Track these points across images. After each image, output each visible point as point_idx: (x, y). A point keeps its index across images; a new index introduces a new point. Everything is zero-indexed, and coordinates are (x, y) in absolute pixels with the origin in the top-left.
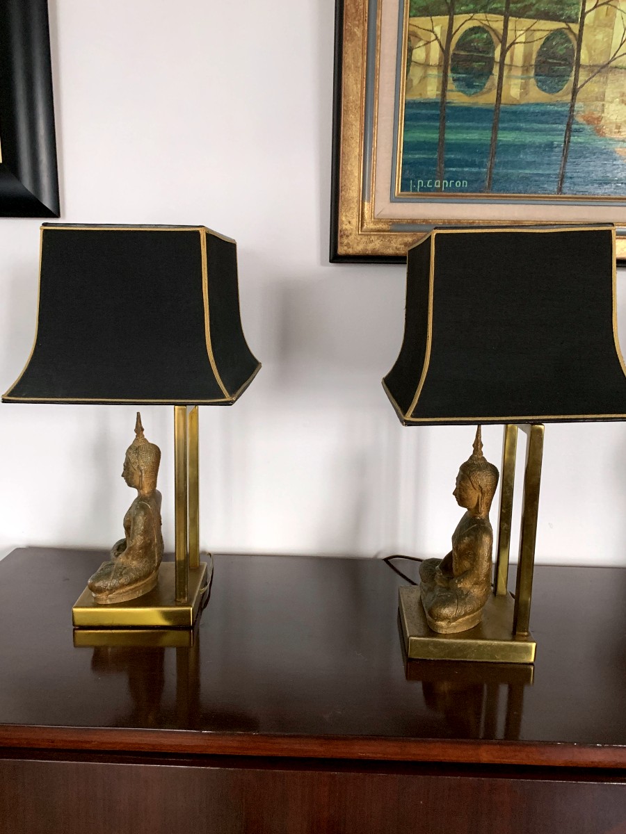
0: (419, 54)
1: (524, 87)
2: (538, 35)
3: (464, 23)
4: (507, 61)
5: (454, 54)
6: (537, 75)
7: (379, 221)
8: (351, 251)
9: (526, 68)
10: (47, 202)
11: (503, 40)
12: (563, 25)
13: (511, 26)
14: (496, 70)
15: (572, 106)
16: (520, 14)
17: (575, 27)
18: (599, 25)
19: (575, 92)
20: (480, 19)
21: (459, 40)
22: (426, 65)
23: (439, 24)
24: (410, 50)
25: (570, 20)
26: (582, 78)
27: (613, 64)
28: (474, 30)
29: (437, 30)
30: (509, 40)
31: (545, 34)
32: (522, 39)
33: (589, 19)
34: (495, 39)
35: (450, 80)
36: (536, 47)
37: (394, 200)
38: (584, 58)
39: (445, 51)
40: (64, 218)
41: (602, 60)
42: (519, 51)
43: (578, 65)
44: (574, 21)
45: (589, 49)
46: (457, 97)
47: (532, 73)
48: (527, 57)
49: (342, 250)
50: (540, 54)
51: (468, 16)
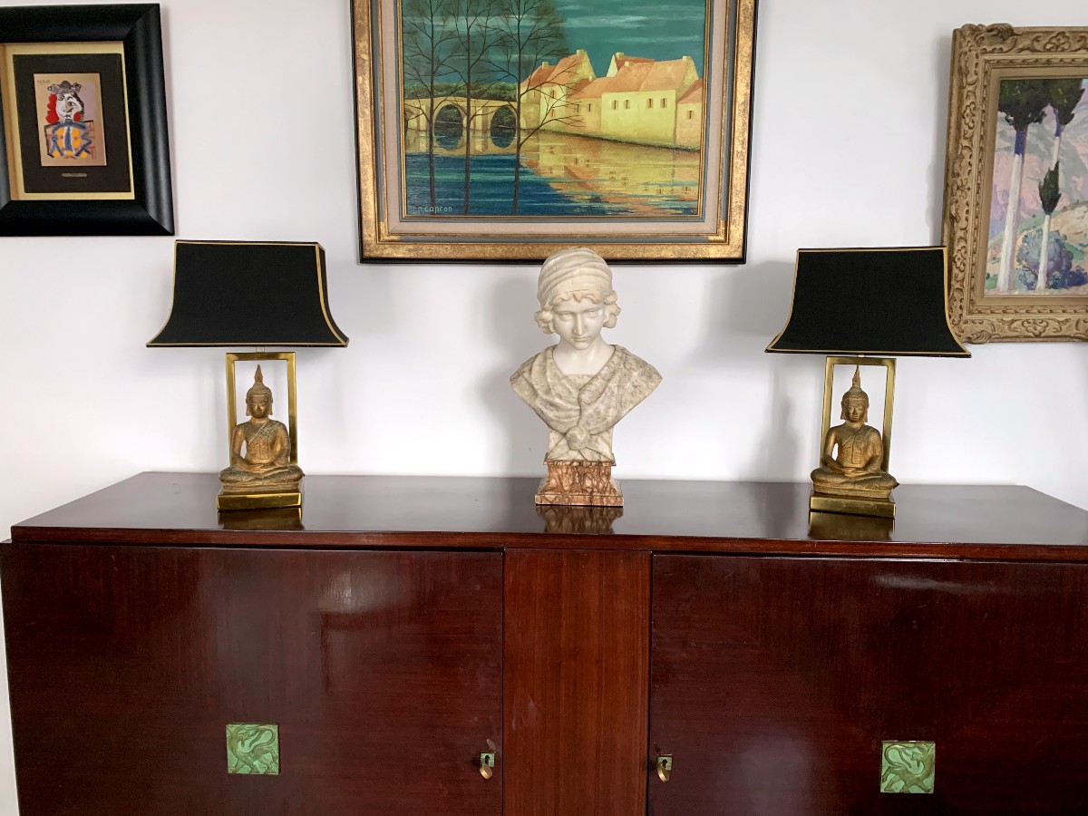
0: (413, 123)
2: (490, 110)
3: (441, 103)
4: (472, 126)
5: (436, 123)
6: (492, 135)
7: (390, 234)
8: (372, 255)
9: (484, 131)
10: (167, 226)
11: (468, 114)
12: (506, 103)
13: (472, 104)
14: (465, 133)
15: (518, 156)
16: (477, 97)
17: (515, 104)
18: (530, 103)
19: (519, 146)
20: (450, 100)
21: (440, 113)
22: (418, 130)
23: (425, 104)
24: (406, 121)
25: (510, 99)
26: (523, 138)
27: (543, 127)
28: (448, 107)
29: (423, 107)
30: (472, 113)
31: (495, 109)
32: (480, 112)
33: (523, 99)
34: (462, 113)
35: (434, 140)
36: (490, 117)
37: (402, 220)
38: (523, 124)
39: (430, 121)
40: (178, 235)
41: (534, 125)
42: (479, 120)
43: (519, 129)
44: (515, 101)
45: (526, 117)
47: (489, 134)
48: (484, 124)
49: (367, 254)
50: (492, 122)
51: (443, 98)
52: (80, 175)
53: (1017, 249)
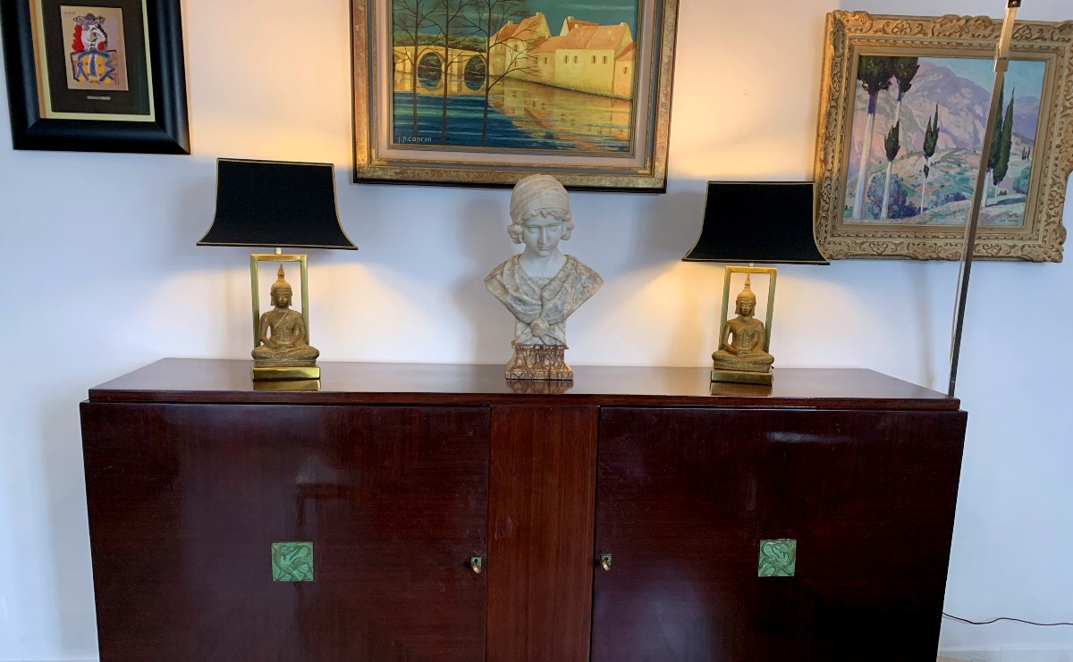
0: (399, 67)
1: (460, 86)
2: (465, 58)
3: (423, 50)
4: (449, 72)
5: (419, 68)
6: (466, 79)
7: (381, 159)
8: (364, 176)
9: (459, 76)
10: (182, 144)
11: (446, 60)
12: (478, 53)
13: (449, 53)
14: (443, 77)
15: (487, 97)
16: (454, 47)
17: (485, 55)
18: (497, 54)
19: (488, 89)
20: (432, 48)
21: (422, 59)
22: (404, 73)
23: (410, 50)
24: (394, 64)
25: (481, 51)
26: (491, 83)
27: (507, 75)
28: (429, 54)
29: (409, 54)
30: (449, 61)
31: (468, 58)
32: (456, 60)
33: (492, 50)
34: (441, 60)
35: (418, 81)
36: (464, 64)
37: (390, 147)
38: (491, 72)
39: (414, 65)
41: (500, 73)
42: (455, 66)
43: (488, 75)
44: (485, 52)
45: (493, 66)
46: (422, 91)
47: (463, 79)
48: (460, 70)
49: (360, 176)
50: (466, 69)
51: (425, 47)
52: (103, 98)
53: (868, 187)
